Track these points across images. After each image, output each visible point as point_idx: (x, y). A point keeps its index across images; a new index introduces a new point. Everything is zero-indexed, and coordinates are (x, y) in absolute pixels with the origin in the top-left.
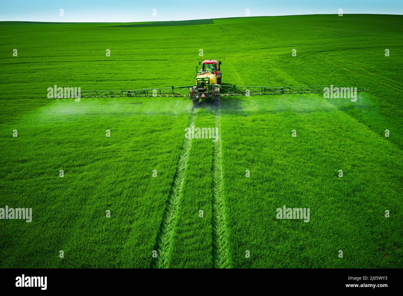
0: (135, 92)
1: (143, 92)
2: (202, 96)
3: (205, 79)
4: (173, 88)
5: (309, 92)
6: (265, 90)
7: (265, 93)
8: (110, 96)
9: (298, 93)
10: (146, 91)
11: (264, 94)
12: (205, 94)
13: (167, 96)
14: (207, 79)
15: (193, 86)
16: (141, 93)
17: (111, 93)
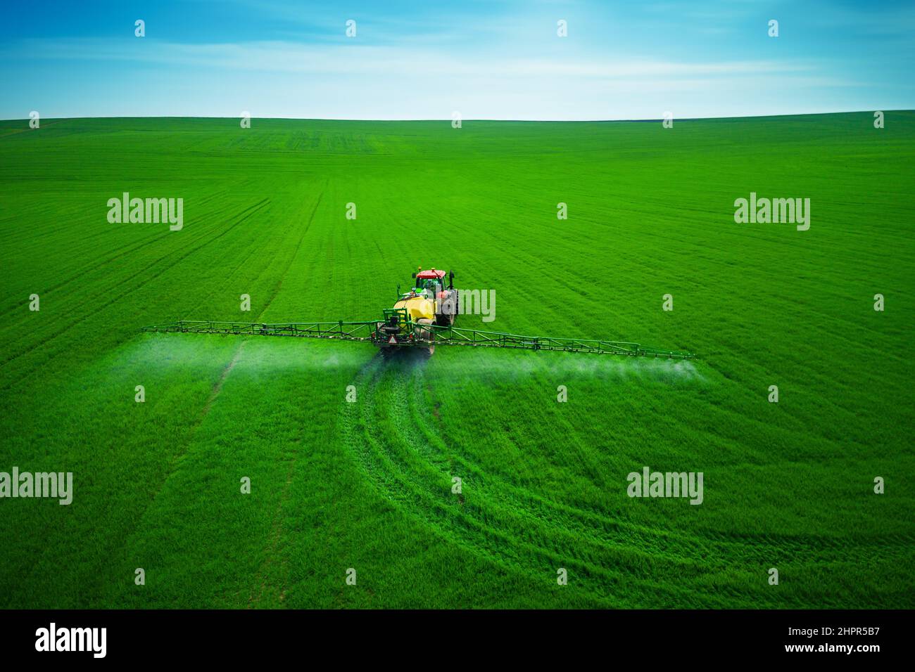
0: (274, 327)
1: (289, 328)
2: (390, 342)
3: (398, 312)
4: (341, 323)
5: (584, 350)
6: (505, 339)
7: (507, 344)
8: (232, 332)
9: (564, 350)
10: (293, 327)
11: (503, 346)
12: (397, 339)
13: (331, 337)
14: (404, 312)
15: (376, 323)
16: (285, 329)
17: (234, 327)
